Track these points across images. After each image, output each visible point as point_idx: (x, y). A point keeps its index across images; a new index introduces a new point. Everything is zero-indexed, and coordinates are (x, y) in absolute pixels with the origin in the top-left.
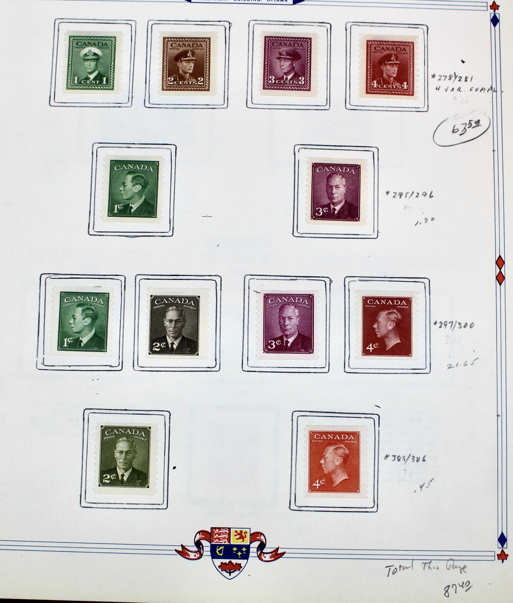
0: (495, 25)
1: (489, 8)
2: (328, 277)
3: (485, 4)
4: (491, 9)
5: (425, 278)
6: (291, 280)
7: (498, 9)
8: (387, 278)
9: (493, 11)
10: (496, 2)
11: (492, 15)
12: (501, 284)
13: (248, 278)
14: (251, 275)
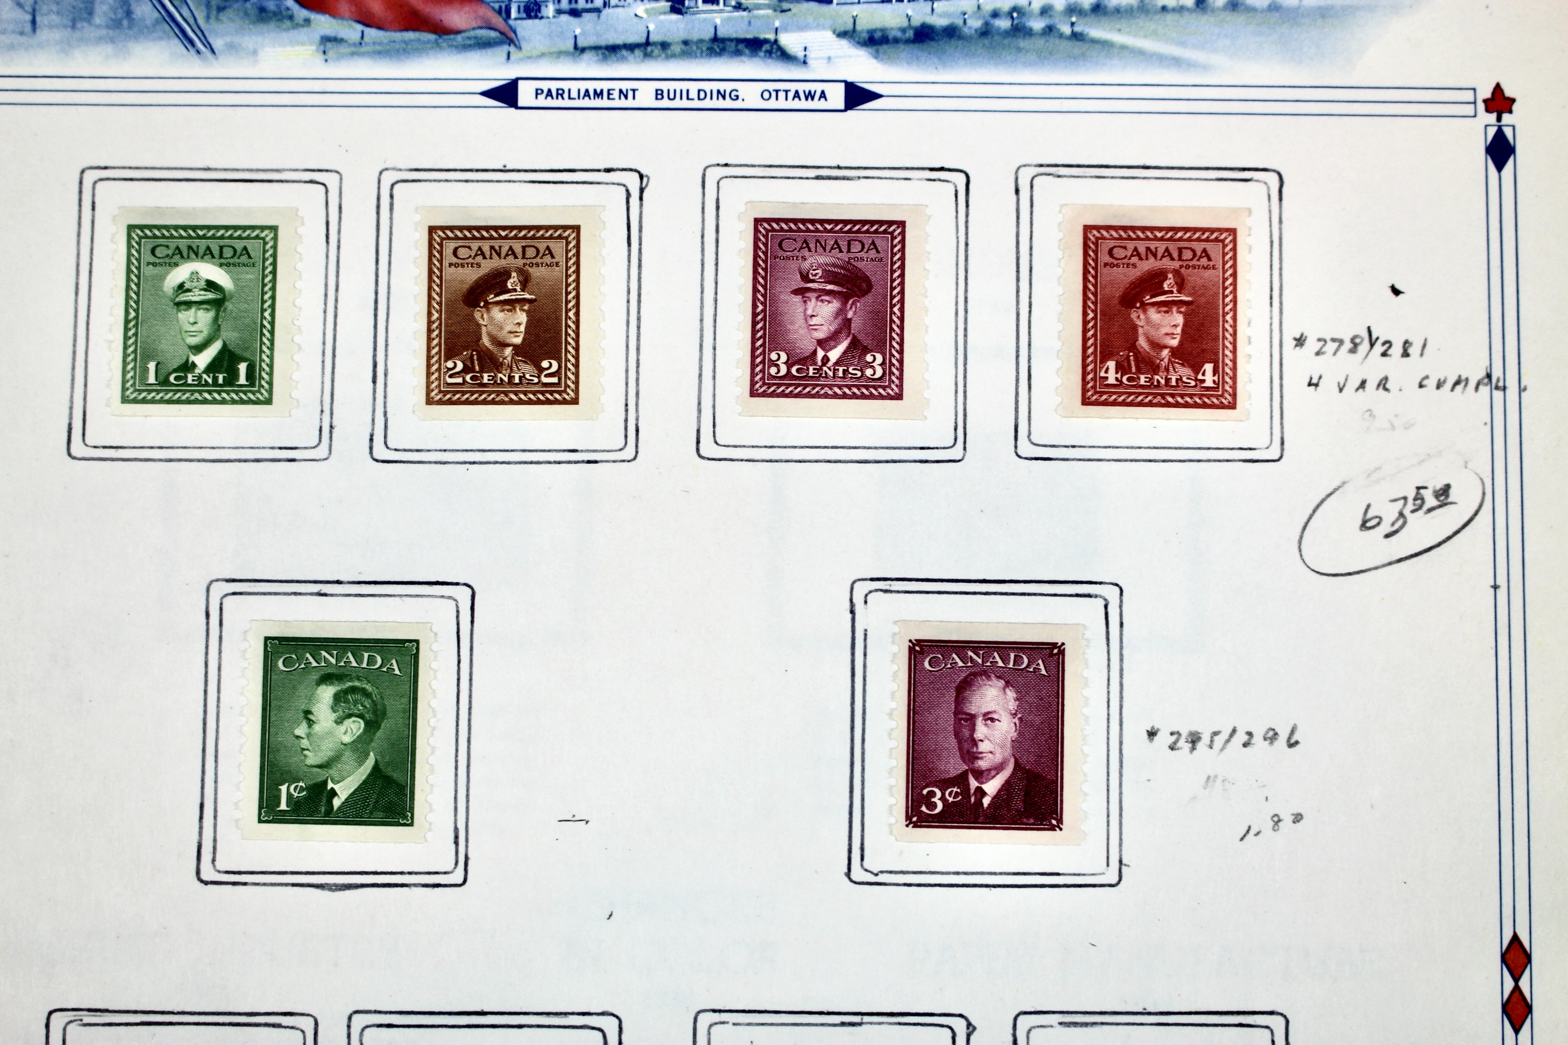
0: (1500, 167)
1: (1481, 106)
2: (961, 1016)
3: (1469, 96)
4: (1488, 110)
5: (1271, 1013)
6: (843, 1024)
7: (1510, 112)
8: (1149, 1014)
9: (1494, 116)
10: (1504, 86)
11: (1492, 131)
12: (1517, 1027)
13: (705, 1020)
14: (714, 1011)
